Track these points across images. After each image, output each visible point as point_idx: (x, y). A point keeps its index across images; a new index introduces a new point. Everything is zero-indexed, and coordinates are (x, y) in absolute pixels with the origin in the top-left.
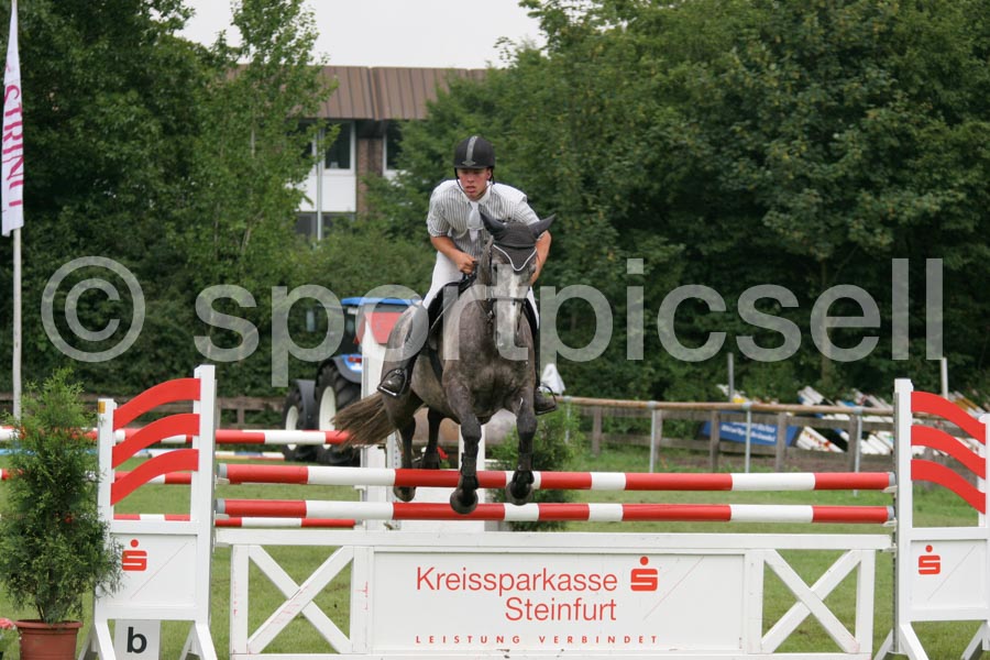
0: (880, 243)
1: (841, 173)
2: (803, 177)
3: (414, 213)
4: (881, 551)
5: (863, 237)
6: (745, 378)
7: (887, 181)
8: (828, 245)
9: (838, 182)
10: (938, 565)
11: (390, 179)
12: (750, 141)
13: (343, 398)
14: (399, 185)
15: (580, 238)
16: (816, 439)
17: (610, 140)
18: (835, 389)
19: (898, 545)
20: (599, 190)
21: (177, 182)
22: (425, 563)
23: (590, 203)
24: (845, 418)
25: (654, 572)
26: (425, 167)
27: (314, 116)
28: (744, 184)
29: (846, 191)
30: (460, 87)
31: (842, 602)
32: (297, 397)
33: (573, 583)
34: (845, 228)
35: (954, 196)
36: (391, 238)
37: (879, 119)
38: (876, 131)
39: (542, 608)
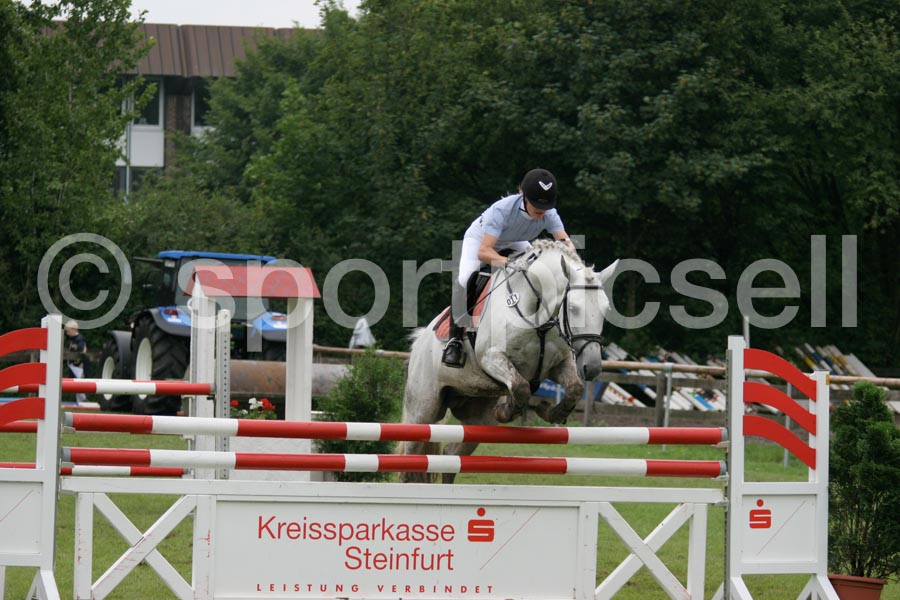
1: (651, 136)
4: (713, 504)
7: (695, 143)
9: (646, 144)
10: (769, 519)
12: (561, 102)
19: (729, 499)
22: (266, 513)
25: (491, 523)
28: (553, 146)
29: (653, 153)
33: (411, 533)
35: (762, 161)
36: (207, 194)
37: (690, 85)
38: (687, 95)
39: (381, 558)
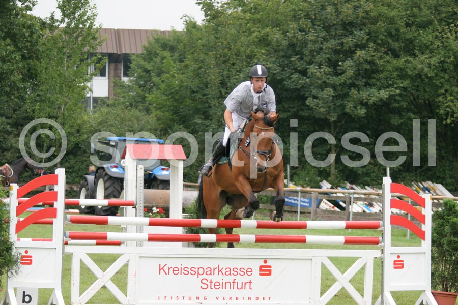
0: (360, 114)
1: (343, 81)
2: (324, 82)
3: (137, 97)
4: (376, 258)
5: (352, 110)
6: (294, 176)
7: (363, 84)
8: (336, 114)
9: (340, 85)
10: (403, 265)
11: (126, 81)
12: (300, 65)
13: (108, 184)
14: (130, 84)
15: (219, 110)
16: (328, 205)
17: (233, 64)
18: (337, 182)
19: (384, 255)
20: (227, 88)
21: (28, 82)
22: (163, 262)
23: (223, 94)
24: (341, 195)
25: (270, 267)
26: (142, 76)
27: (95, 52)
28: (296, 85)
29: (343, 89)
30: (159, 39)
32: (86, 183)
33: (232, 272)
34: (343, 106)
35: (395, 92)
37: (361, 55)
38: (359, 61)
39: (217, 284)
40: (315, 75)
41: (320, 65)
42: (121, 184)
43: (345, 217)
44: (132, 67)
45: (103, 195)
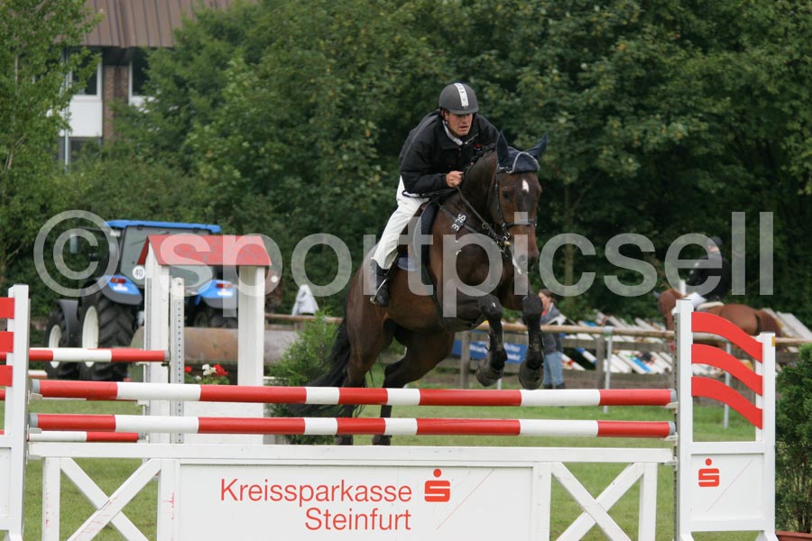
0: (626, 171)
1: (590, 101)
2: (551, 104)
3: (162, 138)
4: (662, 464)
5: (610, 162)
7: (631, 109)
8: (575, 169)
9: (586, 110)
10: (717, 478)
11: (137, 105)
12: (499, 69)
13: (105, 318)
14: (146, 112)
17: (362, 69)
18: (577, 310)
19: (679, 458)
24: (586, 337)
25: (447, 483)
26: (170, 92)
27: (77, 44)
29: (591, 119)
31: (626, 513)
32: (60, 316)
33: (370, 494)
35: (698, 126)
37: (628, 51)
38: (625, 61)
39: (340, 518)
40: (533, 89)
41: (543, 69)
42: (133, 317)
43: (596, 382)
44: (151, 77)
45: (97, 340)
